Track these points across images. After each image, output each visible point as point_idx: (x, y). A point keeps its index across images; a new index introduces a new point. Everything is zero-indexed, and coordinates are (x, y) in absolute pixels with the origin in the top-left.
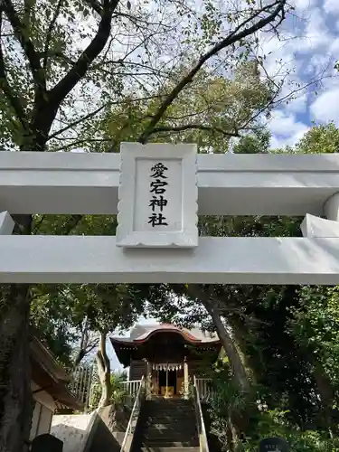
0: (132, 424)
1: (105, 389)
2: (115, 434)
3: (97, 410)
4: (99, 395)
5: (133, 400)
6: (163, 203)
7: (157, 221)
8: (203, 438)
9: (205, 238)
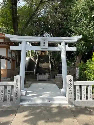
0: (37, 59)
1: (31, 53)
2: (34, 61)
3: (30, 57)
4: (30, 54)
5: (37, 55)
6: (45, 44)
7: (44, 46)
8: (50, 61)
9: (48, 47)
